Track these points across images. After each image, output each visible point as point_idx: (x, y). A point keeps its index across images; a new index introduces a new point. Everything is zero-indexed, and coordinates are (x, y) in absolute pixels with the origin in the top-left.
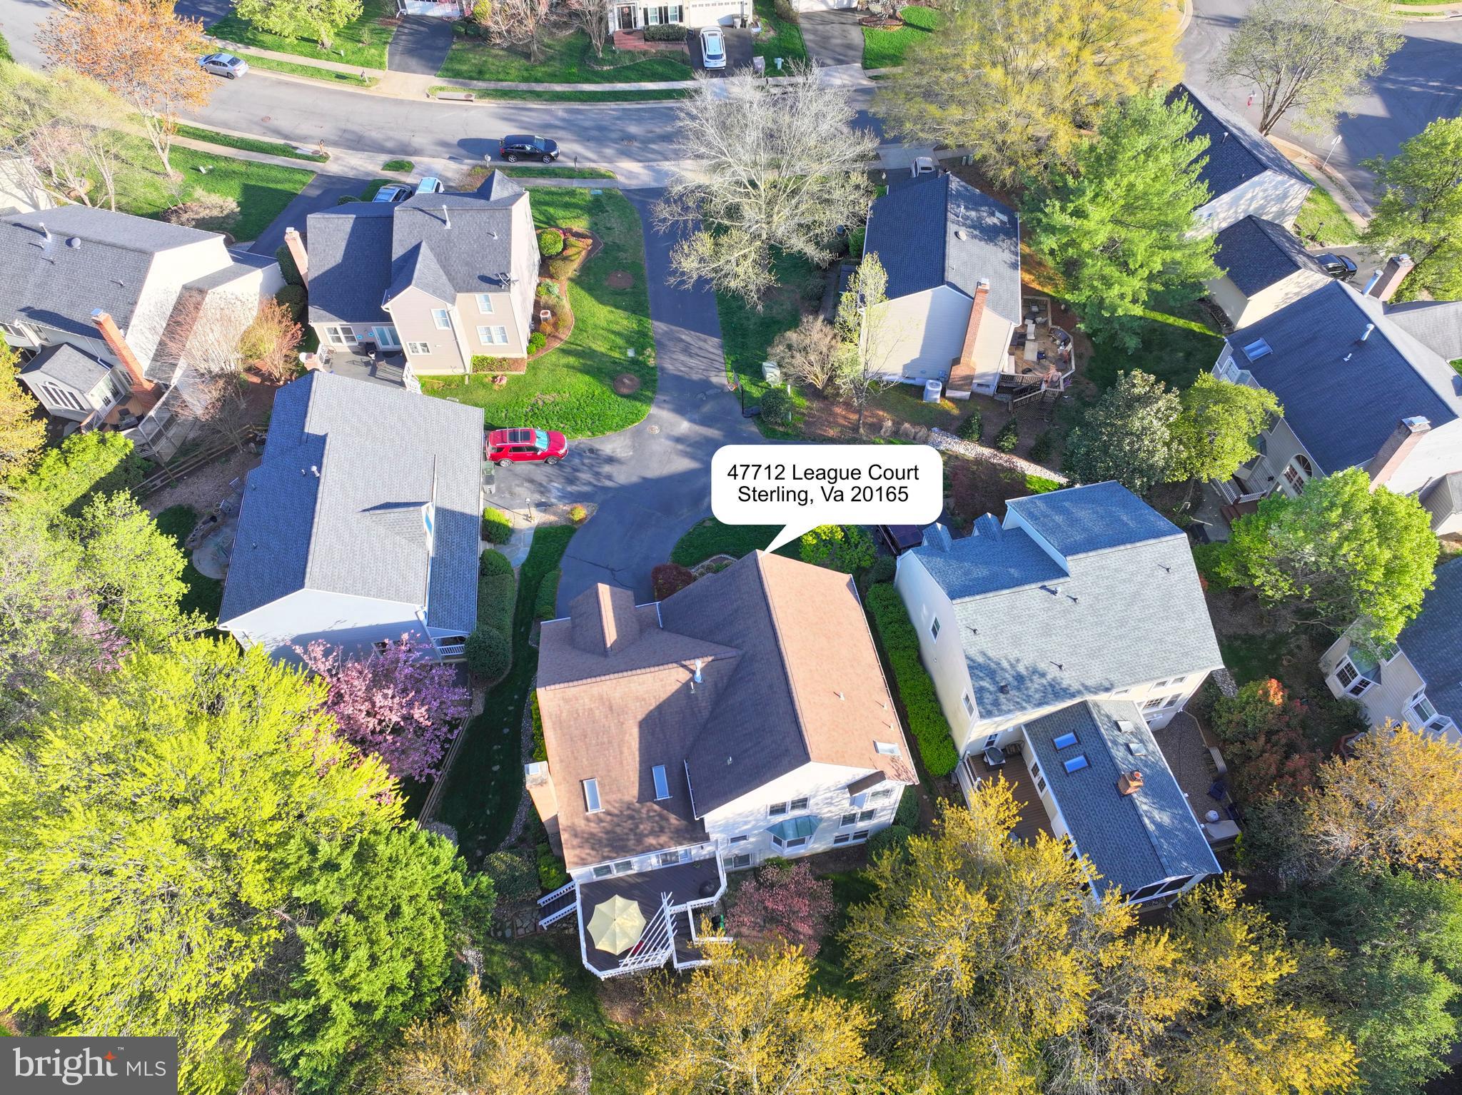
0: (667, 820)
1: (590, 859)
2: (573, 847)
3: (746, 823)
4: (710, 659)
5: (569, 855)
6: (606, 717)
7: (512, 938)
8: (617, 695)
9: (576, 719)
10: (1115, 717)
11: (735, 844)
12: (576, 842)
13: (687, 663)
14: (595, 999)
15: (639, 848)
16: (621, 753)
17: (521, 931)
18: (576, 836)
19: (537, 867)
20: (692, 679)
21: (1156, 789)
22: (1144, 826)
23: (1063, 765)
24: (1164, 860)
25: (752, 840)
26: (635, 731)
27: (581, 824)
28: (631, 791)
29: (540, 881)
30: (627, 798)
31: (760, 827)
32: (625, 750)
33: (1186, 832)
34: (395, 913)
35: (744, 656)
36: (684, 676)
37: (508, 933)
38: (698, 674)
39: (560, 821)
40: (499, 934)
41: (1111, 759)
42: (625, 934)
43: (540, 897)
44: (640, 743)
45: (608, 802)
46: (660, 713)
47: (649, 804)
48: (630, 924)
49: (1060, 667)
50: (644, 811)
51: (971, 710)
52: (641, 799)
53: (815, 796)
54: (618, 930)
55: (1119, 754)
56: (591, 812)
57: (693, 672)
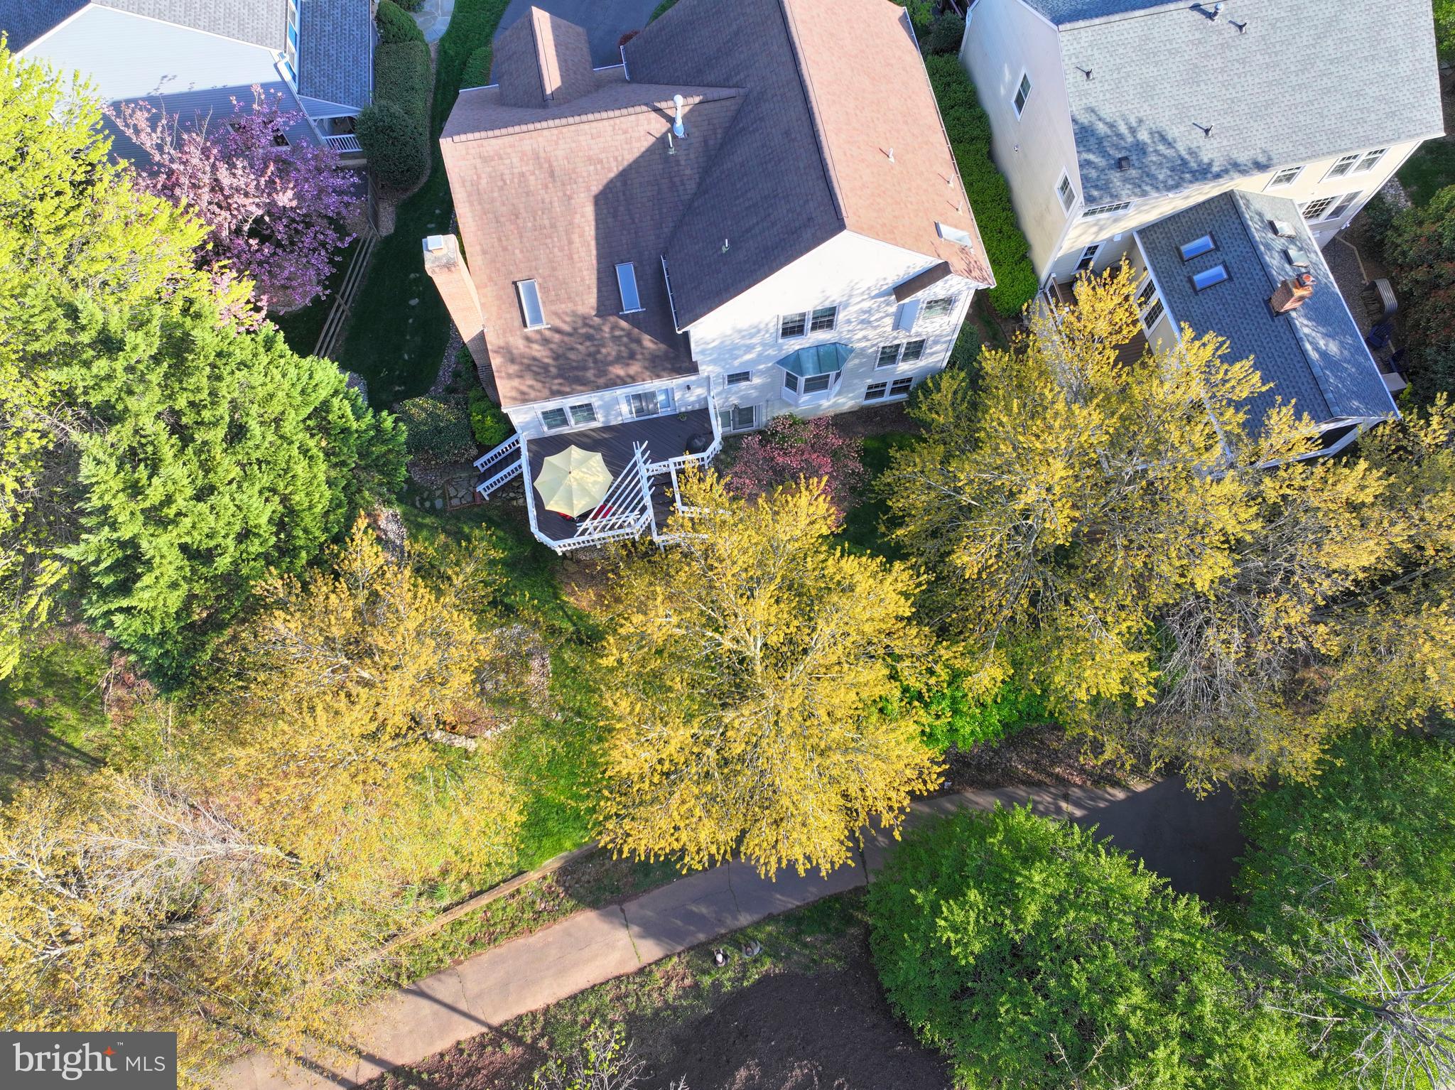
0: (639, 342)
1: (533, 394)
2: (509, 376)
3: (750, 348)
4: (697, 99)
5: (504, 388)
6: (546, 187)
7: (444, 510)
8: (560, 153)
9: (501, 189)
10: (1268, 216)
11: (735, 387)
12: (513, 369)
13: (662, 105)
14: (555, 583)
15: (601, 381)
16: (570, 242)
17: (455, 502)
18: (513, 361)
19: (469, 415)
20: (671, 130)
21: (1319, 310)
22: (1303, 353)
23: (1190, 280)
24: (1329, 396)
25: (756, 381)
26: (589, 210)
27: (519, 344)
28: (588, 302)
29: (473, 434)
30: (582, 310)
31: (768, 358)
32: (576, 238)
33: (1357, 365)
34: (237, 433)
35: (747, 96)
36: (657, 126)
37: (439, 504)
38: (679, 122)
39: (488, 338)
40: (427, 504)
41: (1264, 267)
42: (585, 491)
43: (477, 458)
44: (597, 228)
45: (556, 314)
46: (625, 184)
47: (613, 319)
48: (591, 479)
49: (1207, 131)
50: (606, 329)
51: (1069, 200)
52: (602, 311)
53: (846, 306)
54: (575, 486)
55: (1273, 261)
56: (531, 329)
57: (672, 120)
